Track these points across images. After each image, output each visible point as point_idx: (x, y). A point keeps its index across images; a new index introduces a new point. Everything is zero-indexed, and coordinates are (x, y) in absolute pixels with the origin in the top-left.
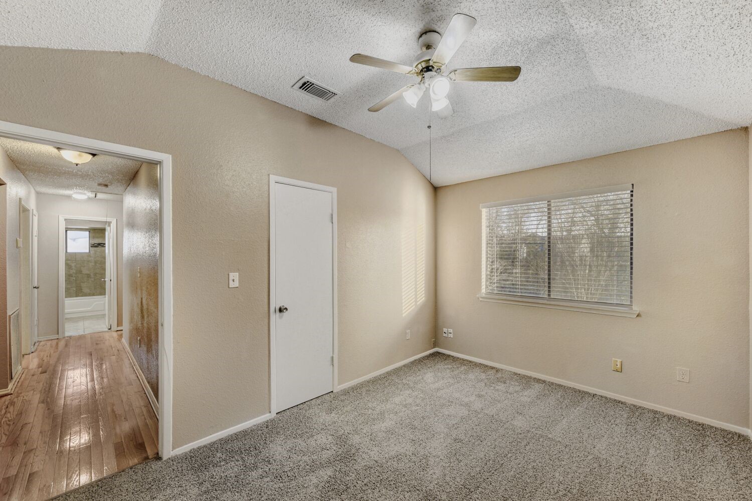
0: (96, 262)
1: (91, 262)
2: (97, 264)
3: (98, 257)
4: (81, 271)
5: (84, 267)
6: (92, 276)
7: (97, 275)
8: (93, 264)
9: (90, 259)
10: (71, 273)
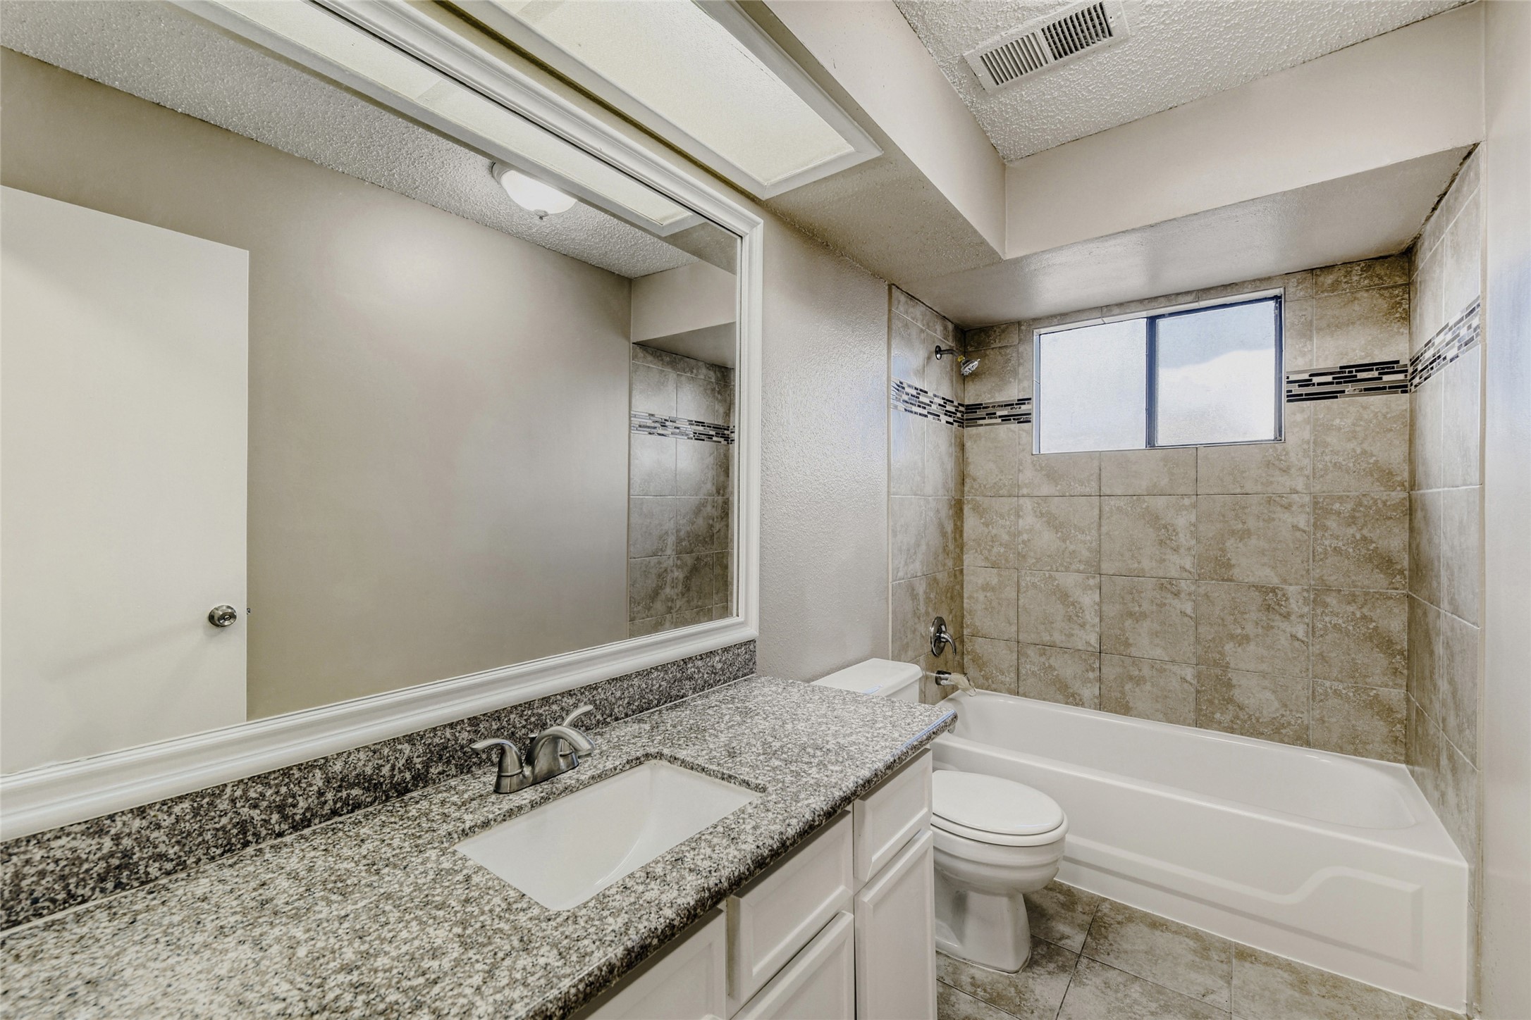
0: (1320, 509)
1: (1288, 507)
2: (1332, 523)
3: (1337, 466)
4: (1229, 566)
5: (1245, 535)
6: (1295, 605)
7: (1332, 600)
8: (1302, 521)
9: (1283, 483)
10: (1174, 573)
